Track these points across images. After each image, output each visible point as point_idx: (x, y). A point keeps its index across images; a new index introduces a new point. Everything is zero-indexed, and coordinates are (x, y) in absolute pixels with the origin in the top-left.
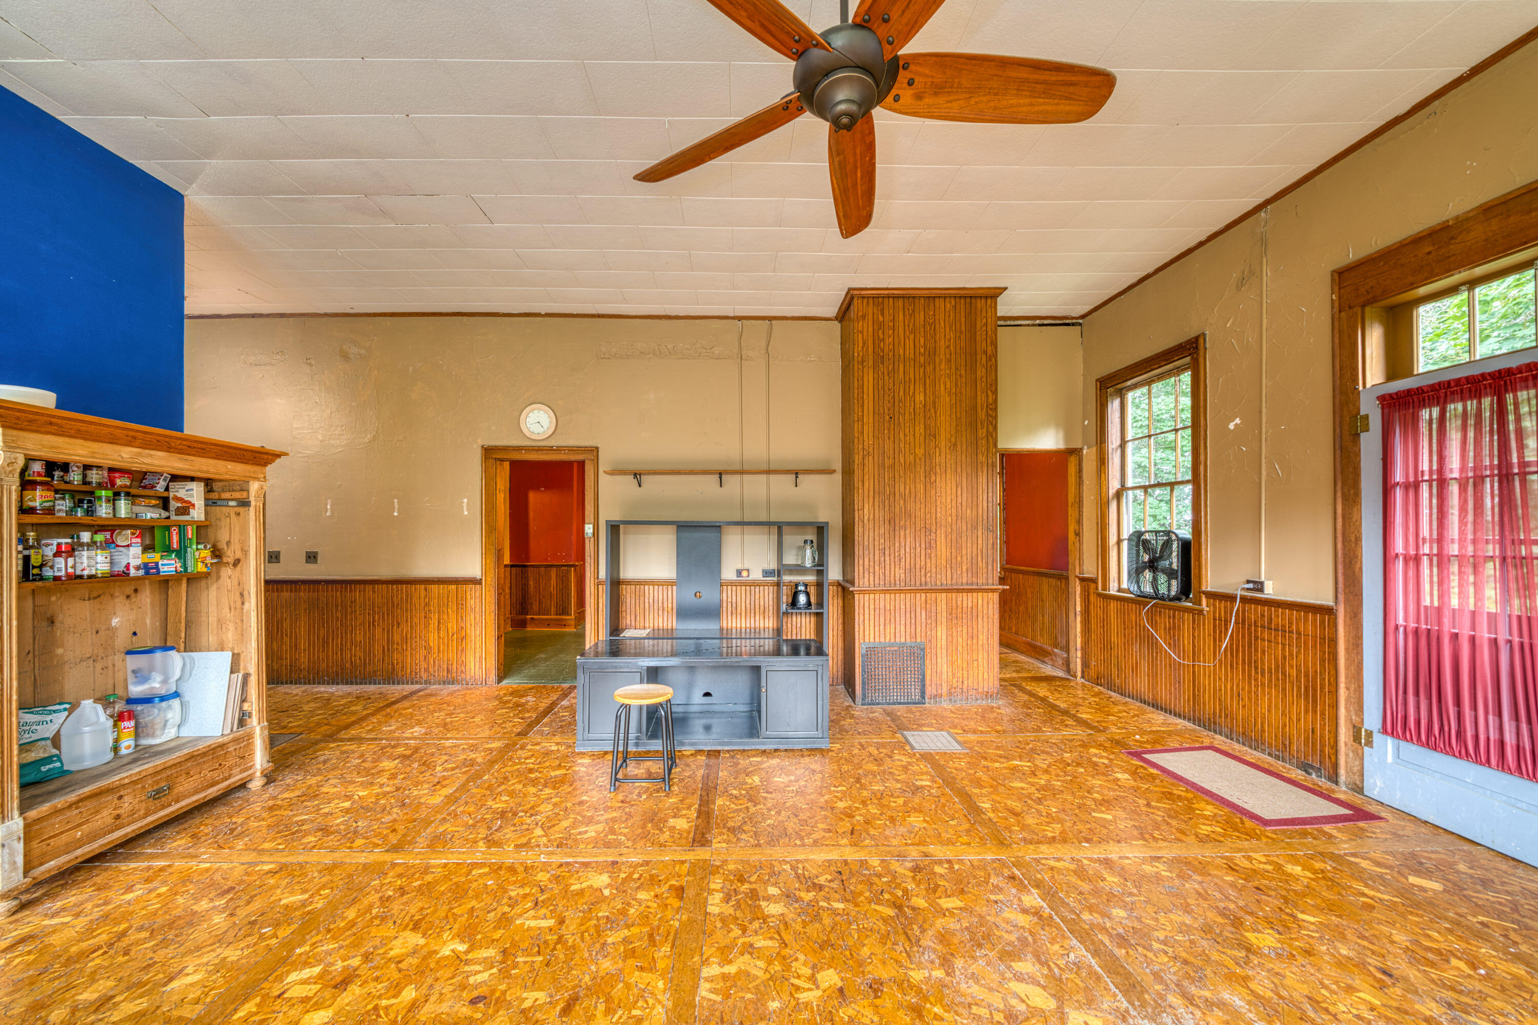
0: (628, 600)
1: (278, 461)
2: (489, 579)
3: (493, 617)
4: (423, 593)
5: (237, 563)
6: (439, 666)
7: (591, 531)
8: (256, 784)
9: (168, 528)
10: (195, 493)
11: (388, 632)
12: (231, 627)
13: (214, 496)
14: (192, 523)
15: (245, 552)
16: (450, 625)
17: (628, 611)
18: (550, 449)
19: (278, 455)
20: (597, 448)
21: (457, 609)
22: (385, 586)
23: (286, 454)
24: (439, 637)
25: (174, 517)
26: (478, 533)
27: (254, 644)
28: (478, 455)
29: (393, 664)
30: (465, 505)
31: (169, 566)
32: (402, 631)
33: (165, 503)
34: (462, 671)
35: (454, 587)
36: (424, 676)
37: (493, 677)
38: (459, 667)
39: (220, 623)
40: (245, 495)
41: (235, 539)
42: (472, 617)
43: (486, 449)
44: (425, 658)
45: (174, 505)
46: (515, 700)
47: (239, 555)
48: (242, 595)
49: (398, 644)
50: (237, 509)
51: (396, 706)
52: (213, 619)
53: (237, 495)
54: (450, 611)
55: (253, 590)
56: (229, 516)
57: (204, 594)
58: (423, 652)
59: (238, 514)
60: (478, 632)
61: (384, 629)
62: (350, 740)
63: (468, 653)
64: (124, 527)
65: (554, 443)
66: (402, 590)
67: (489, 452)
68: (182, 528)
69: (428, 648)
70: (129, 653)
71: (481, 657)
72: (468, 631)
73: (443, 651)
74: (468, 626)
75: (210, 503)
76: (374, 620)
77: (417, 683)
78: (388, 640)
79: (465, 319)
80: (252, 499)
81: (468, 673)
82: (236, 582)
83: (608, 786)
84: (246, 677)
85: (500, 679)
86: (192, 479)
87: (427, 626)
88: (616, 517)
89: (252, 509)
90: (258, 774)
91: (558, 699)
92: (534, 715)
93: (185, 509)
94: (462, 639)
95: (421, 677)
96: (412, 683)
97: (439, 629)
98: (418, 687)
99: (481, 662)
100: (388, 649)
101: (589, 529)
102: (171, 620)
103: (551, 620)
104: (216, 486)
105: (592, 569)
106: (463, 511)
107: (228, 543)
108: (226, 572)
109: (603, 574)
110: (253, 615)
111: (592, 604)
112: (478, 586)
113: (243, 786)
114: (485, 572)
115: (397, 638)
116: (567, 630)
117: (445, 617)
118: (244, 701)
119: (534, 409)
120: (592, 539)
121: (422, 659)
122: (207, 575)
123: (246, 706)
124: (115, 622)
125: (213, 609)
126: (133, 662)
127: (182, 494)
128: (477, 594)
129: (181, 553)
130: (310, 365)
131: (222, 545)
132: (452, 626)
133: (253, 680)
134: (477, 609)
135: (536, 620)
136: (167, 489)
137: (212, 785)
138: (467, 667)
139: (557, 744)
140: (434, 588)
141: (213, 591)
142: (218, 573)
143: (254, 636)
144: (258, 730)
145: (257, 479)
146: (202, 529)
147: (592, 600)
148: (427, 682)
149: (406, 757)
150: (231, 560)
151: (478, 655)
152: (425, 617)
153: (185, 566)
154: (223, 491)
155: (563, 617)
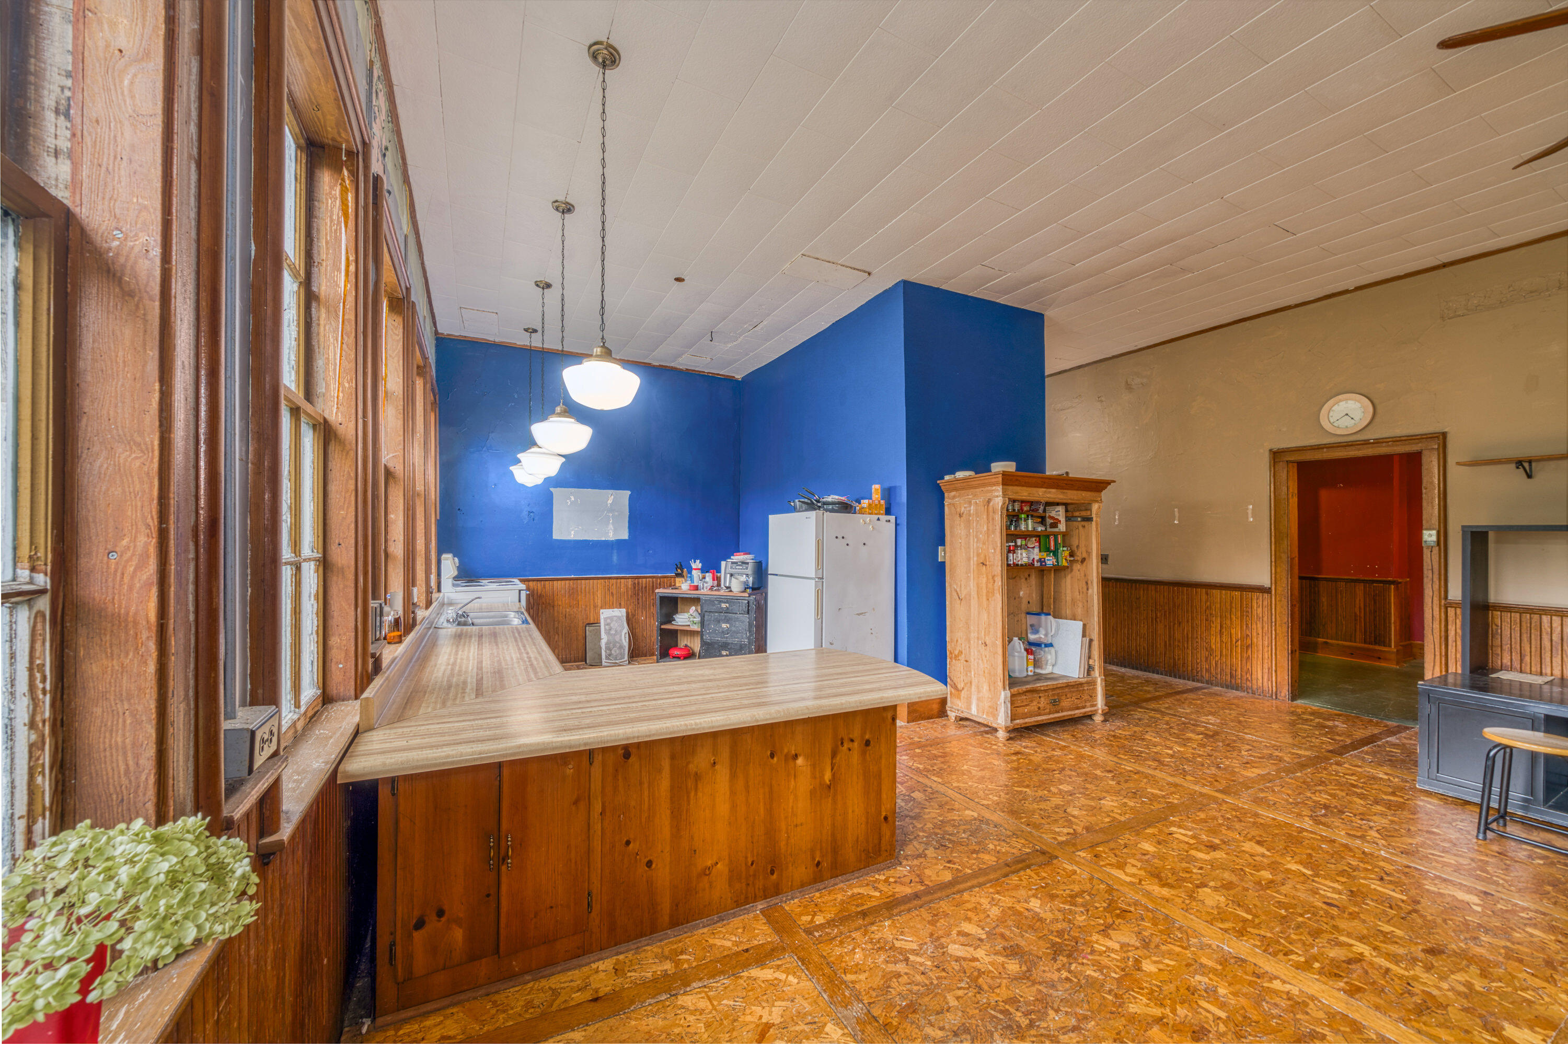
0: (1506, 633)
1: (1109, 487)
2: (1280, 589)
3: (1285, 629)
4: (1204, 597)
5: (1083, 560)
6: (1222, 670)
7: (1434, 538)
8: (1098, 718)
9: (1048, 536)
10: (1059, 513)
11: (1170, 628)
12: (1080, 605)
13: (1069, 514)
14: (1060, 533)
15: (1089, 553)
16: (1233, 631)
17: (1506, 647)
18: (1366, 443)
19: (1108, 483)
20: (1444, 435)
21: (1242, 616)
22: (1166, 587)
23: (1114, 482)
24: (1222, 641)
25: (1049, 530)
26: (1267, 540)
27: (1096, 619)
28: (1266, 459)
29: (1174, 659)
30: (1250, 512)
31: (1050, 561)
32: (1183, 630)
33: (1043, 520)
34: (1247, 679)
35: (1238, 593)
36: (1206, 676)
37: (1285, 692)
38: (1244, 674)
39: (1074, 602)
40: (1089, 513)
41: (1082, 544)
42: (1259, 625)
43: (1275, 453)
44: (1207, 658)
45: (1049, 521)
46: (1317, 720)
47: (1085, 555)
48: (1087, 583)
49: (1179, 641)
50: (1083, 523)
51: (1185, 695)
52: (1069, 598)
53: (1084, 514)
54: (1233, 617)
55: (1095, 580)
56: (1078, 528)
57: (1063, 581)
58: (1205, 653)
59: (1084, 527)
60: (1266, 643)
61: (1165, 626)
62: (1152, 710)
63: (1254, 662)
64: (1031, 536)
65: (1370, 435)
66: (1183, 592)
67: (1276, 455)
68: (1055, 535)
69: (1210, 650)
70: (1028, 613)
71: (1270, 669)
72: (1255, 640)
73: (1226, 655)
74: (1255, 634)
75: (1068, 519)
76: (1156, 617)
77: (1198, 681)
78: (1170, 637)
79: (1247, 324)
80: (1094, 516)
81: (1255, 682)
82: (1083, 575)
83: (1475, 833)
84: (1091, 641)
85: (1293, 698)
86: (1058, 504)
87: (1208, 628)
88: (1481, 520)
89: (1094, 523)
90: (1100, 711)
91: (1380, 733)
92: (1348, 741)
93: (1055, 525)
94: (1247, 647)
95: (1202, 676)
96: (1193, 681)
97: (1221, 633)
98: (1200, 685)
99: (1270, 673)
100: (1170, 644)
101: (1429, 536)
102: (1045, 596)
103: (1357, 648)
104: (1070, 508)
105: (1436, 586)
106: (1248, 518)
107: (1078, 547)
108: (1077, 567)
109: (1455, 592)
110: (1095, 598)
111: (1437, 632)
112: (1266, 595)
113: (1090, 717)
114: (1275, 579)
115: (1178, 635)
116: (1383, 664)
117: (1228, 622)
118: (1089, 658)
119: (1341, 401)
120: (1436, 550)
121: (1204, 659)
122: (1067, 567)
123: (1091, 662)
124: (1021, 593)
125: (1068, 591)
126: (1031, 620)
127: (1053, 514)
128: (1265, 603)
129: (1055, 553)
130: (1102, 401)
131: (1074, 548)
132: (1236, 632)
133: (1096, 644)
134: (1265, 619)
135: (1332, 645)
136: (1044, 511)
137: (1078, 708)
138: (1254, 677)
139: (1387, 774)
140: (1216, 592)
141: (1069, 578)
142: (1072, 566)
143: (1096, 613)
144: (1099, 680)
145: (1097, 501)
146: (1064, 535)
147: (1436, 625)
148: (1209, 682)
149: (1207, 736)
150: (1079, 559)
151: (1266, 666)
152: (1207, 620)
153: (1057, 562)
154: (1074, 511)
155: (1377, 647)
